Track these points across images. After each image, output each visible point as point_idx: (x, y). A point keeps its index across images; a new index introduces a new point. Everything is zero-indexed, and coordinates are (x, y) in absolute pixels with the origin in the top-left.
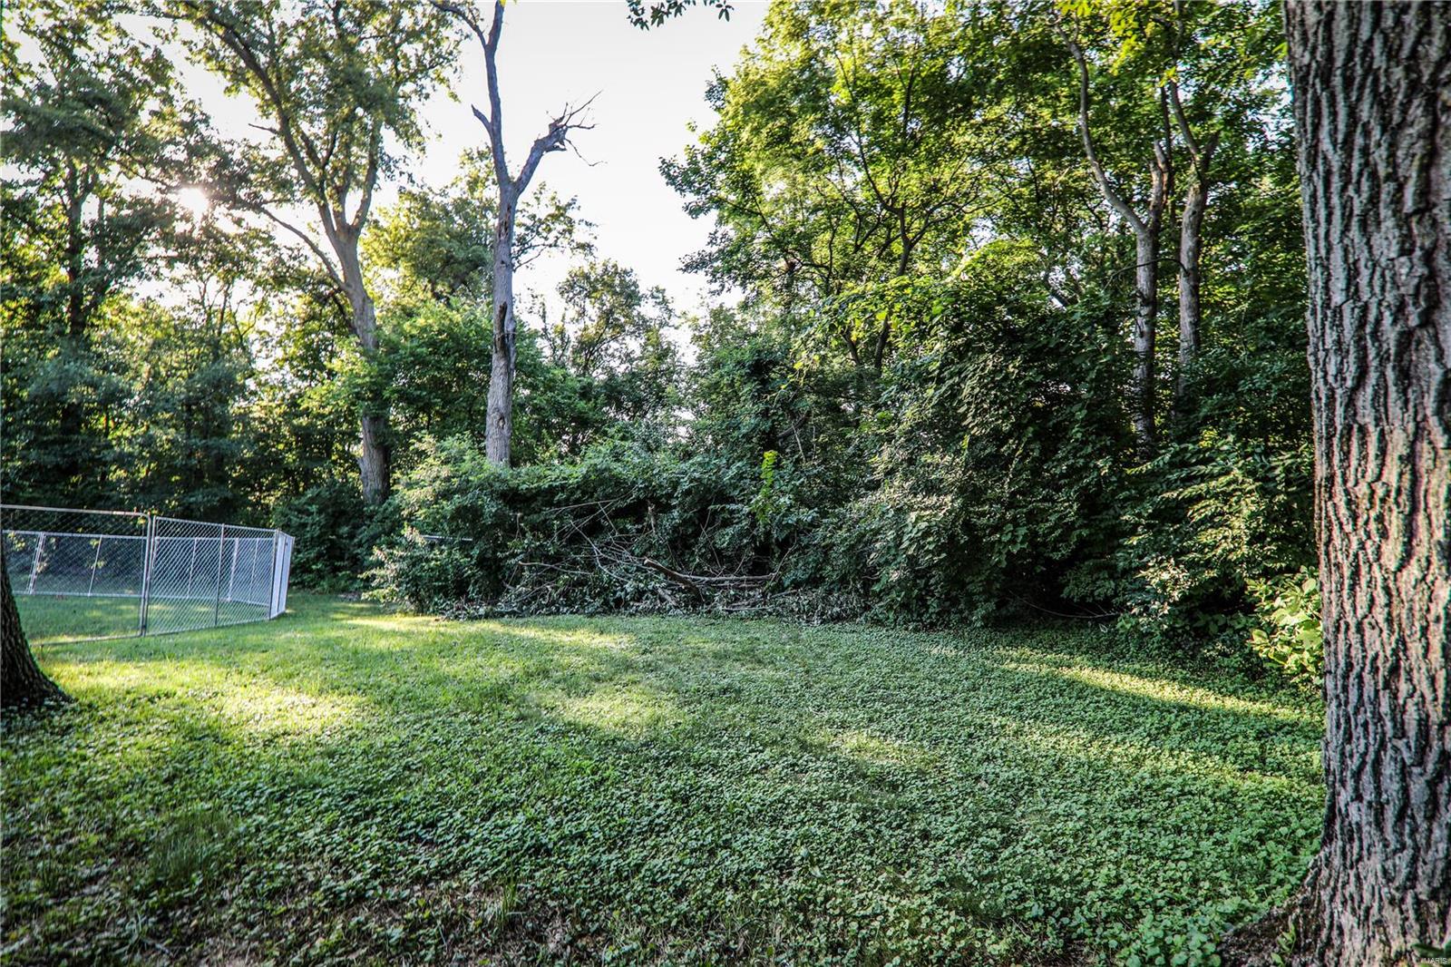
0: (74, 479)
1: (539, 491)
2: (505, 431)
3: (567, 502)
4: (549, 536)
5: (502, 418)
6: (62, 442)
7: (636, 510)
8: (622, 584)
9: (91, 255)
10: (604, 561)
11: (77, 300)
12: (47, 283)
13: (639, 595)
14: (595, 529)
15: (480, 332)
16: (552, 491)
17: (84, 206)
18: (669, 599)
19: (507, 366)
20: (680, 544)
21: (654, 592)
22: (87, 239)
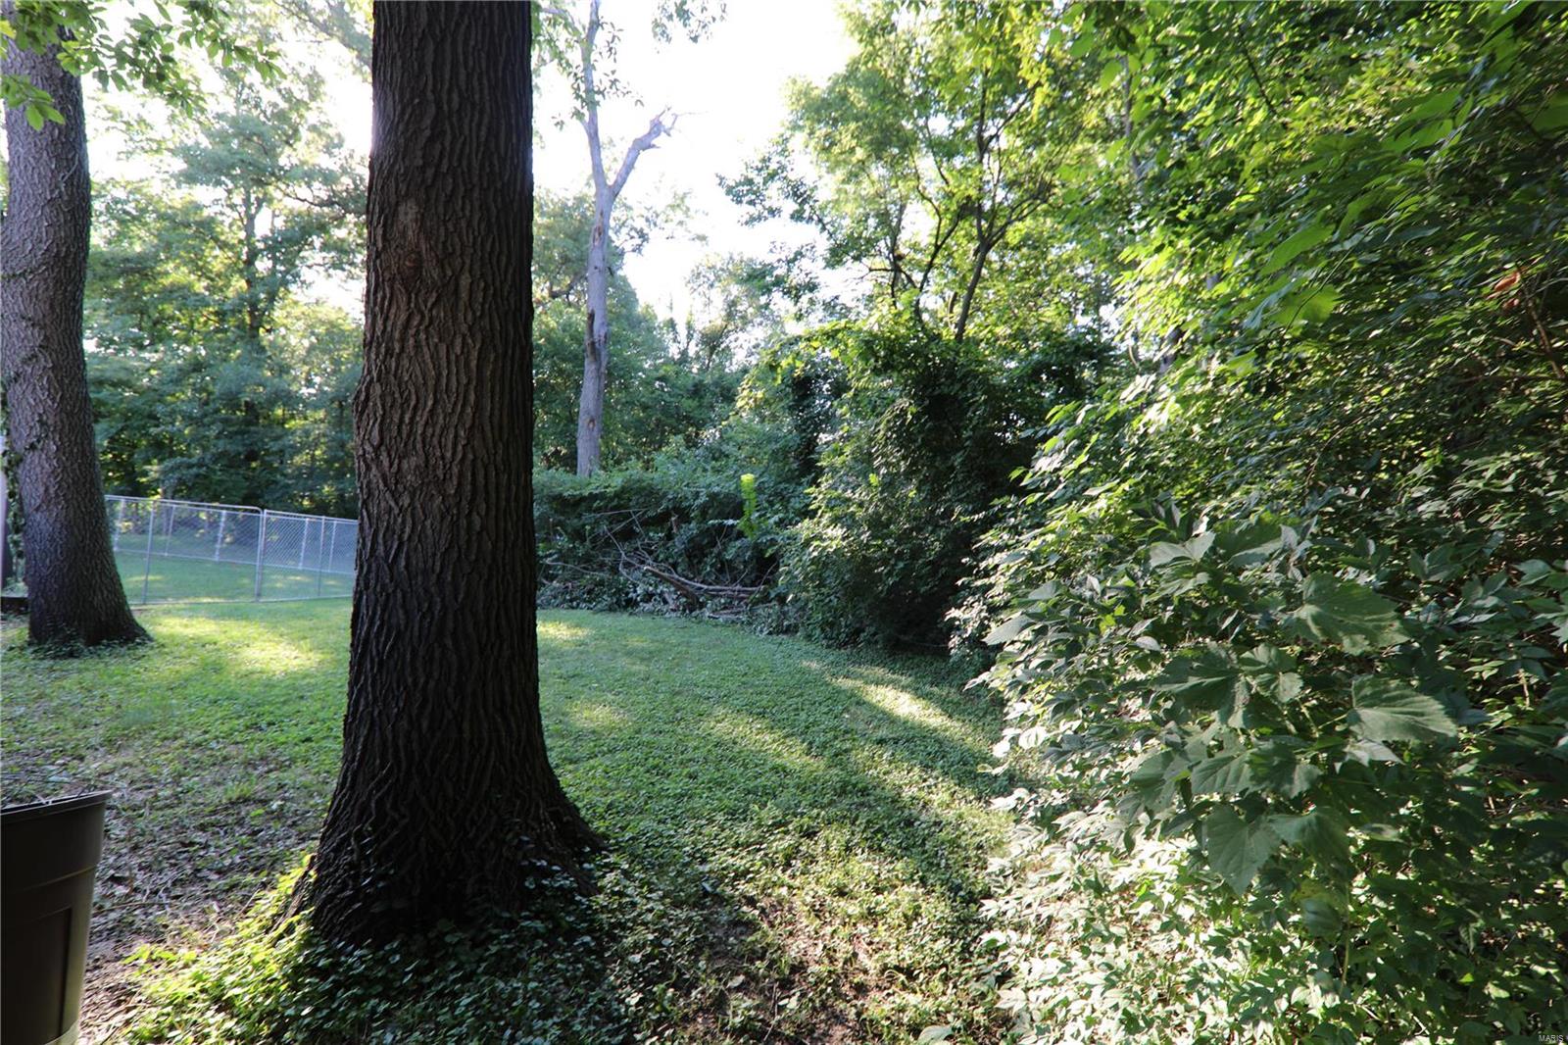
0: (254, 465)
1: (583, 499)
2: (595, 433)
3: (605, 508)
4: (583, 540)
5: (592, 421)
6: (242, 433)
7: (661, 520)
8: (635, 586)
9: (263, 265)
10: (627, 565)
11: (254, 307)
12: (230, 293)
13: (648, 597)
14: (628, 535)
15: (576, 338)
16: (593, 497)
17: (257, 221)
18: (670, 601)
19: (598, 370)
20: (695, 553)
21: (661, 594)
22: (261, 251)
